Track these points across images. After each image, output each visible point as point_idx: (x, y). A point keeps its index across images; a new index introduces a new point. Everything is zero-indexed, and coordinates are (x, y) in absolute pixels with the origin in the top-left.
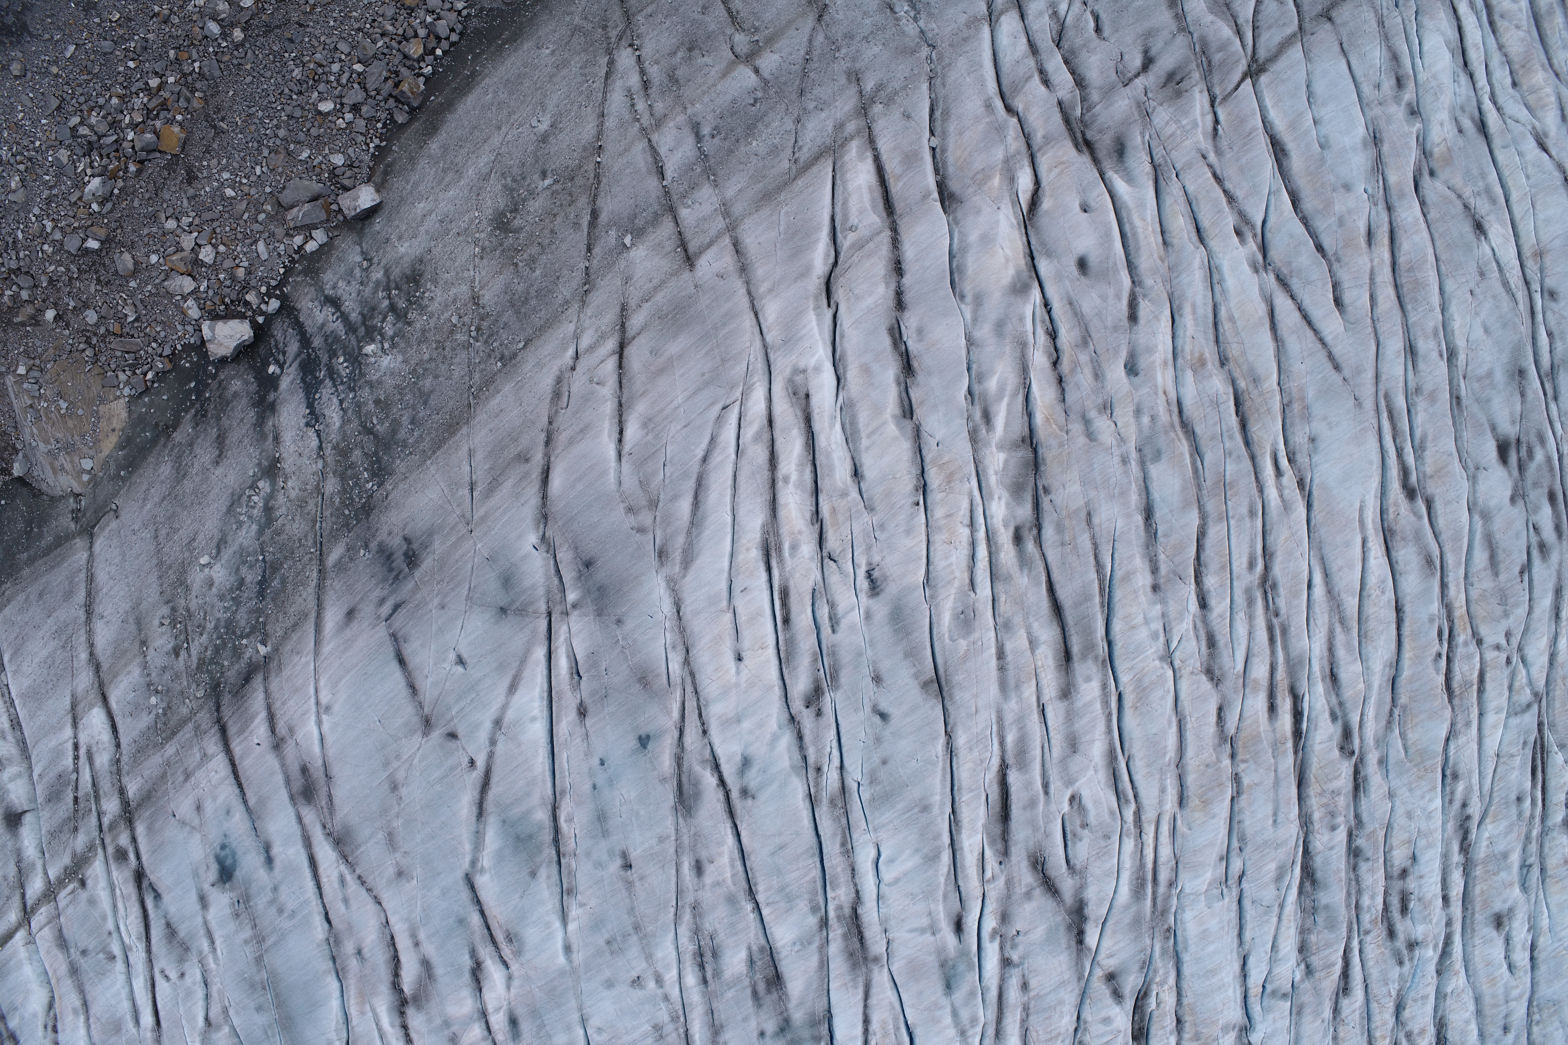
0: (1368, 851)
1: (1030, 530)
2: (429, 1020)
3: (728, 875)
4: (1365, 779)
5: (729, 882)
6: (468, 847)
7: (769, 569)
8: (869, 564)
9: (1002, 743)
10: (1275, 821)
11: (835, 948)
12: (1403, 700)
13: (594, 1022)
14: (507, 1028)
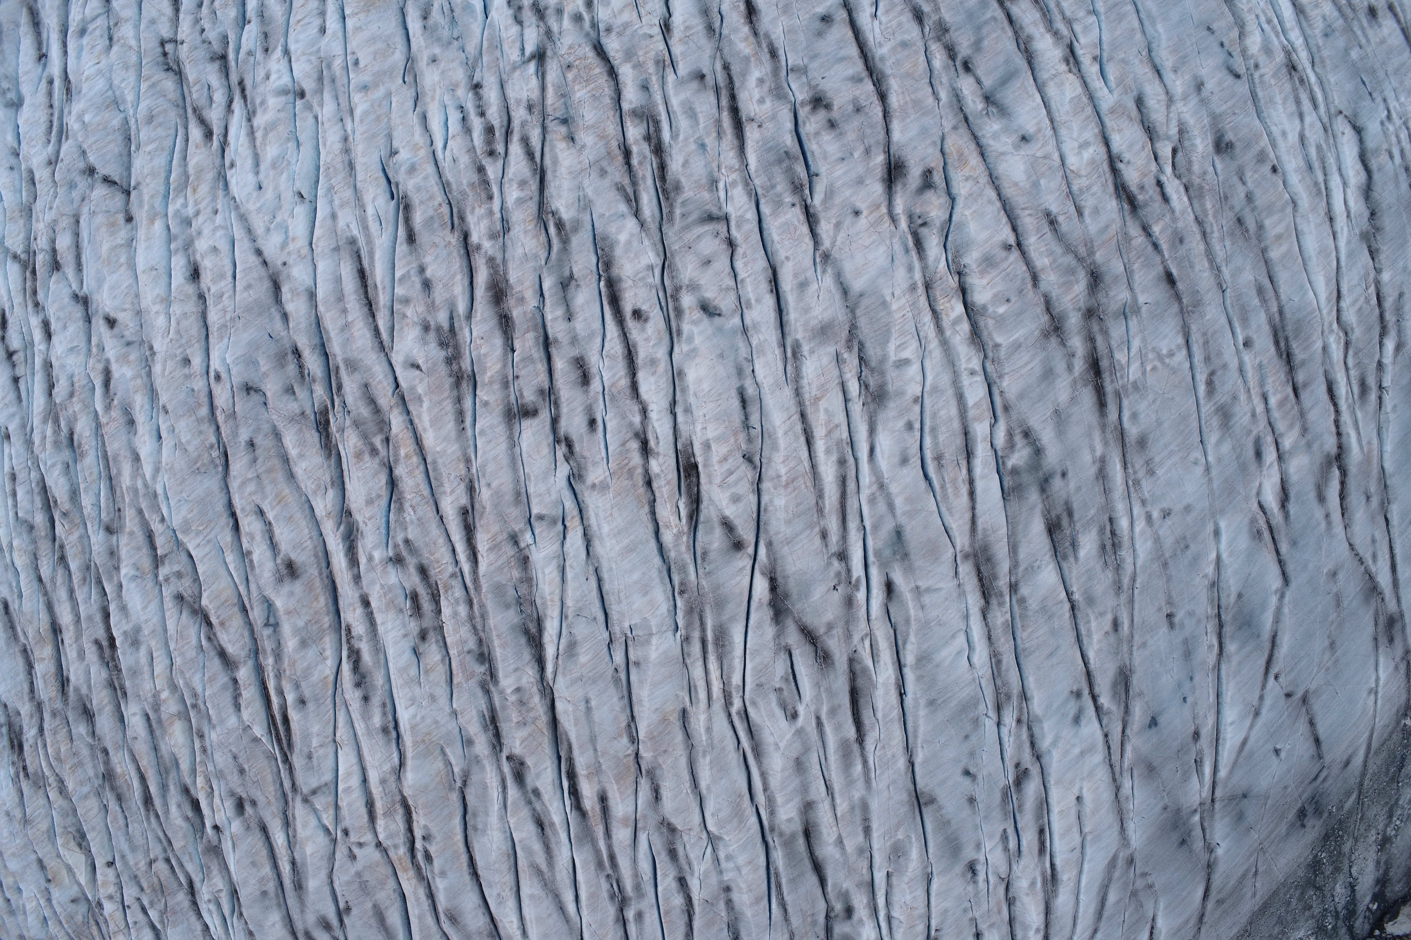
0: (469, 659)
1: (837, 916)
2: (1321, 445)
3: (1093, 624)
4: (485, 728)
5: (1092, 618)
6: (1286, 610)
7: (1052, 865)
8: (975, 882)
9: (865, 762)
10: (587, 702)
11: (1004, 567)
12: (455, 797)
13: (1199, 470)
14: (1263, 448)
